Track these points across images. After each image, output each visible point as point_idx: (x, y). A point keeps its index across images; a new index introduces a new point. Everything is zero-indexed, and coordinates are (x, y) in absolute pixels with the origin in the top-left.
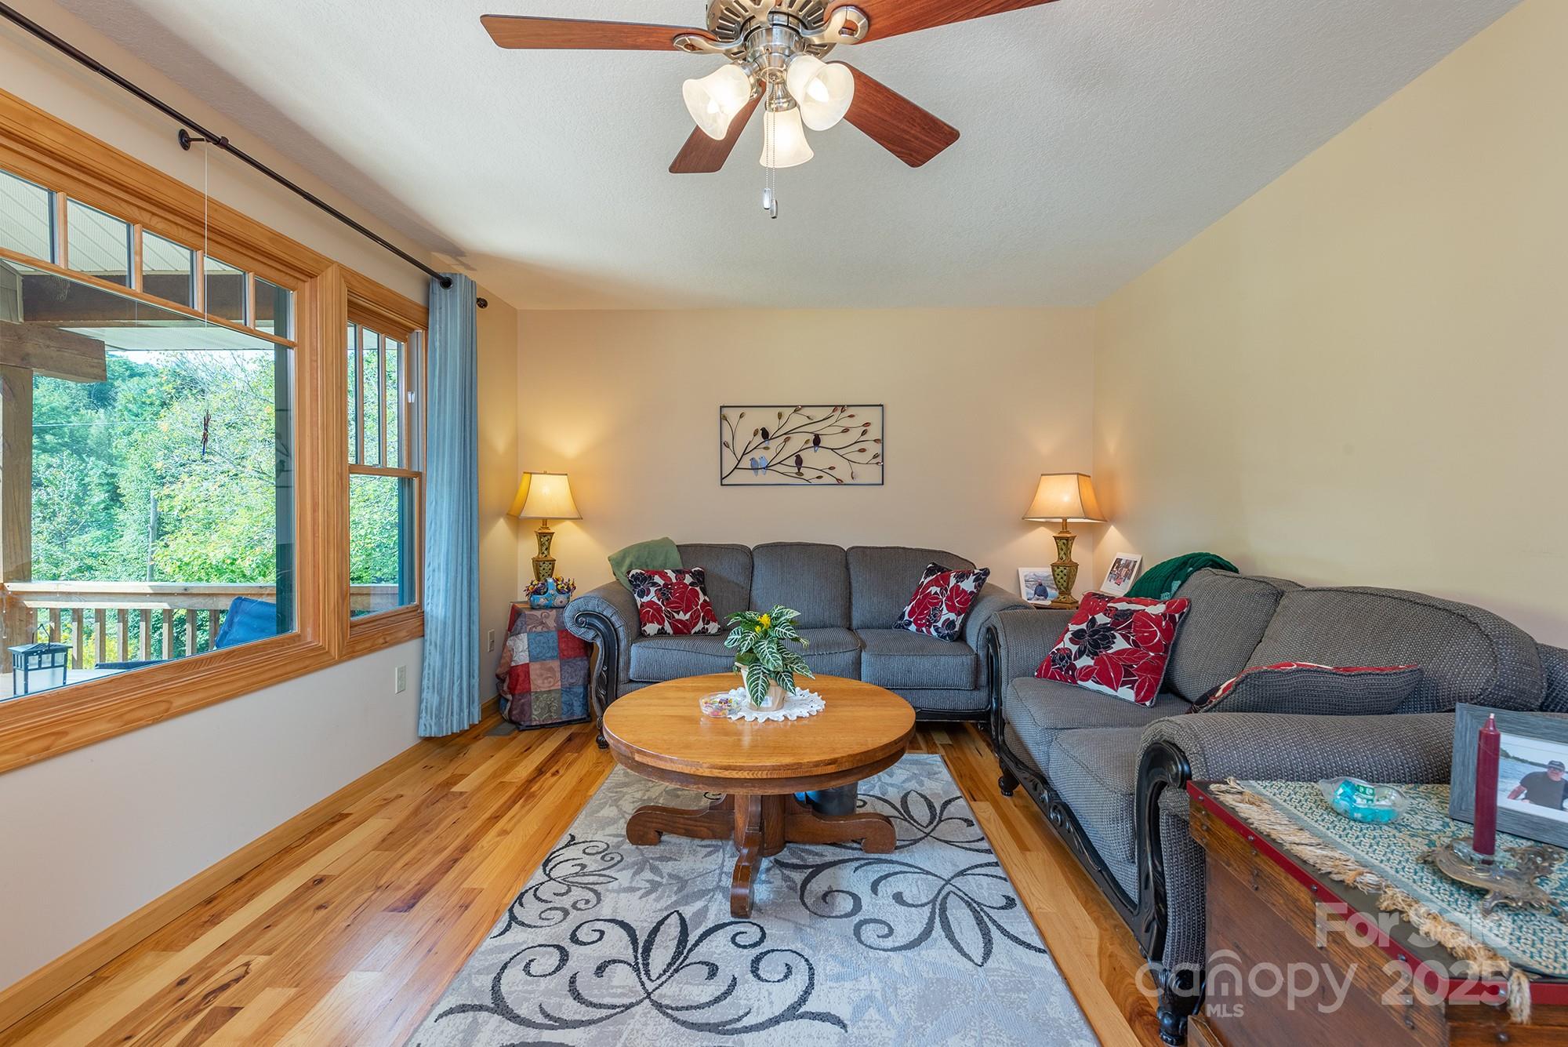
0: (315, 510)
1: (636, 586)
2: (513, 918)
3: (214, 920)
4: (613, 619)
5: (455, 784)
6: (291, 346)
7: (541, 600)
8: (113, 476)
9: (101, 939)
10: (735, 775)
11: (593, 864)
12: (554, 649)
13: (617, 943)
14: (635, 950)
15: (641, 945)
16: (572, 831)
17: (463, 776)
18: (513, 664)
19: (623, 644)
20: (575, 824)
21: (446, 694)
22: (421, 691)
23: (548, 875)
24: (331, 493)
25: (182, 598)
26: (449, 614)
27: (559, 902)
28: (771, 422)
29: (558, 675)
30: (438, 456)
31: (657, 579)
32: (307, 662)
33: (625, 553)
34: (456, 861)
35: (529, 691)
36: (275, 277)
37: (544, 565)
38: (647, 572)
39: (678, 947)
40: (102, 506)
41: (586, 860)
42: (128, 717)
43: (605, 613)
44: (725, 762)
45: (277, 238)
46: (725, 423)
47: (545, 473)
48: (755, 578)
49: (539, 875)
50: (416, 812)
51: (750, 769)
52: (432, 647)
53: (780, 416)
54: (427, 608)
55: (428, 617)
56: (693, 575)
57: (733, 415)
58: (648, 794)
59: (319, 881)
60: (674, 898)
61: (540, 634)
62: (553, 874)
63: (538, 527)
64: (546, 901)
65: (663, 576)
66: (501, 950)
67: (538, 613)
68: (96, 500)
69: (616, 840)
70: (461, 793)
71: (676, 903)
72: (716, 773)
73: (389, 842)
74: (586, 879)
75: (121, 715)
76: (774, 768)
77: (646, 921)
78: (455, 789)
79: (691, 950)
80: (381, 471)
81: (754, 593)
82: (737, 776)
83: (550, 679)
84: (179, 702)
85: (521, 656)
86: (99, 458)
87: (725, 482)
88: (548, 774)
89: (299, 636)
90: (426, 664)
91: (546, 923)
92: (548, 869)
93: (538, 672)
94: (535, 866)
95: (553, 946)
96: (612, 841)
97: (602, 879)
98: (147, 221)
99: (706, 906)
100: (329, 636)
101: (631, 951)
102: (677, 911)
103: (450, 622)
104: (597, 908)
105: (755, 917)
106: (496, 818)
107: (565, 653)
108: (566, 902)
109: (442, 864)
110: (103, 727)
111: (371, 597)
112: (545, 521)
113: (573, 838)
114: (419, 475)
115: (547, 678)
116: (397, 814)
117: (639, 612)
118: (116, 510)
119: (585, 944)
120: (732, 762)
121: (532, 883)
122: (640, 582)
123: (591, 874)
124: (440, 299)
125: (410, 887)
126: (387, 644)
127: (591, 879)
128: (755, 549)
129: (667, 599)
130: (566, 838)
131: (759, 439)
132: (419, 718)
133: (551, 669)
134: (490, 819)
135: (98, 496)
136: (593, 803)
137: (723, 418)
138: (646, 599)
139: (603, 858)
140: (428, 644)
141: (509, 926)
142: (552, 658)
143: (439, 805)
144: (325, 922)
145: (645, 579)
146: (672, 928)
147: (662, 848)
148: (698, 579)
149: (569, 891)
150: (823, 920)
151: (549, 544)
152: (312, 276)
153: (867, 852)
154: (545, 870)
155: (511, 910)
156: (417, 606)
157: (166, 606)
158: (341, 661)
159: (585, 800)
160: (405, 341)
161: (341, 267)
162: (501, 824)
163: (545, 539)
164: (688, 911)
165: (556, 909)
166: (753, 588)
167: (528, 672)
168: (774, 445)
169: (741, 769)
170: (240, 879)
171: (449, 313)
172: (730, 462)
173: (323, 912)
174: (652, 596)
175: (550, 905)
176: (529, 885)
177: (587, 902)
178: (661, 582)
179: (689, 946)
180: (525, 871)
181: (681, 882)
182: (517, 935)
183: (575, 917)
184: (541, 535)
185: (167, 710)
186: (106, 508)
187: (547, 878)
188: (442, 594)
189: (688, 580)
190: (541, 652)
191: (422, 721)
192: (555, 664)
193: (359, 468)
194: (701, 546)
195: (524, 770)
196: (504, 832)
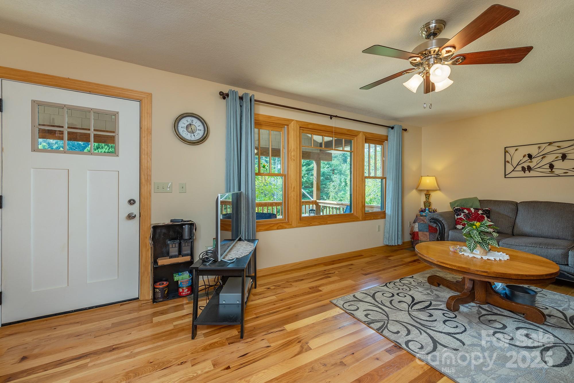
0: (357, 187)
1: (456, 212)
2: (386, 285)
3: (333, 264)
4: (443, 221)
5: (390, 257)
6: (352, 152)
7: (424, 214)
8: (346, 179)
9: (316, 259)
10: (444, 265)
11: (413, 283)
12: (427, 229)
13: (409, 300)
14: (412, 303)
15: (414, 302)
16: (413, 276)
17: (393, 256)
18: (414, 231)
19: (446, 230)
20: (416, 275)
21: (390, 234)
22: (384, 232)
23: (400, 282)
24: (360, 183)
25: (341, 205)
26: (392, 214)
27: (399, 287)
28: (533, 151)
29: (428, 237)
30: (389, 173)
31: (465, 211)
32: (354, 220)
33: (456, 202)
34: (380, 271)
35: (418, 240)
36: (348, 138)
37: (428, 204)
38: (462, 208)
39: (425, 307)
40: (344, 186)
41: (413, 282)
42: (320, 223)
43: (440, 219)
44: (442, 261)
45: (348, 130)
46: (507, 154)
47: (428, 176)
48: (518, 214)
49: (398, 280)
50: (377, 260)
51: (450, 265)
52: (387, 222)
53: (539, 148)
54: (386, 212)
55: (386, 214)
56: (483, 211)
57: (512, 151)
58: (445, 276)
59: (352, 265)
60: (432, 299)
61: (422, 224)
62: (401, 282)
63: (425, 192)
64: (396, 285)
65: (468, 210)
66: (380, 289)
67: (422, 218)
68: (343, 185)
69: (425, 282)
70: (390, 259)
71: (432, 300)
72: (439, 263)
73: (368, 263)
74: (409, 286)
75: (319, 222)
76: (459, 267)
77: (419, 299)
78: (389, 258)
79: (427, 310)
80: (375, 178)
81: (517, 220)
82: (445, 266)
83: (425, 238)
84: (329, 222)
85: (416, 229)
86: (344, 175)
87: (506, 176)
88: (417, 262)
89: (353, 214)
90: (386, 226)
91: (393, 289)
92: (401, 280)
93: (421, 235)
94: (398, 279)
95: (392, 293)
96: (423, 281)
97: (414, 287)
98: (325, 135)
99: (441, 305)
100: (360, 215)
101: (410, 302)
102: (431, 302)
103: (392, 216)
104: (408, 292)
105: (456, 313)
106: (395, 267)
107: (431, 231)
108: (401, 287)
109: (377, 270)
110: (317, 223)
111: (374, 208)
112: (428, 191)
113: (413, 277)
114: (385, 178)
115: (424, 237)
116: (373, 258)
117: (456, 221)
118: (346, 187)
119: (400, 296)
120: (445, 262)
121: (395, 281)
122: (458, 211)
123: (412, 285)
124: (391, 132)
125: (368, 272)
126: (374, 219)
127: (411, 286)
128: (519, 203)
129: (468, 218)
130: (411, 276)
131: (527, 158)
132: (384, 239)
133: (426, 235)
134: (394, 266)
135: (343, 184)
136: (425, 272)
137: (506, 152)
138: (459, 217)
139: (418, 284)
140: (386, 221)
141: (384, 286)
142: (426, 231)
143: (383, 260)
144: (350, 271)
145: (460, 210)
146: (427, 303)
147: (439, 288)
148: (485, 212)
149: (403, 286)
150: (483, 324)
151: (429, 197)
152: (356, 136)
153: (527, 319)
154: (400, 280)
155: (386, 284)
156: (384, 211)
157: (339, 207)
158: (362, 220)
159: (424, 270)
160: (382, 145)
161: (363, 132)
162: (396, 268)
163: (428, 196)
164: (434, 303)
165: (398, 288)
166: (517, 218)
167: (418, 234)
168: (535, 161)
169: (447, 264)
170: (339, 260)
171: (393, 136)
172: (509, 168)
173: (350, 270)
174: (462, 216)
175: (396, 286)
176: (394, 281)
177: (406, 290)
178: (467, 212)
179: (428, 309)
180: (396, 279)
181: (438, 296)
182: (385, 288)
183: (401, 291)
184: (426, 195)
185: (327, 223)
186: (345, 187)
187: (399, 282)
188: (390, 209)
189: (480, 212)
190: (422, 229)
191: (384, 240)
192: (428, 234)
193: (369, 177)
194: (491, 201)
195: (409, 260)
196: (395, 270)
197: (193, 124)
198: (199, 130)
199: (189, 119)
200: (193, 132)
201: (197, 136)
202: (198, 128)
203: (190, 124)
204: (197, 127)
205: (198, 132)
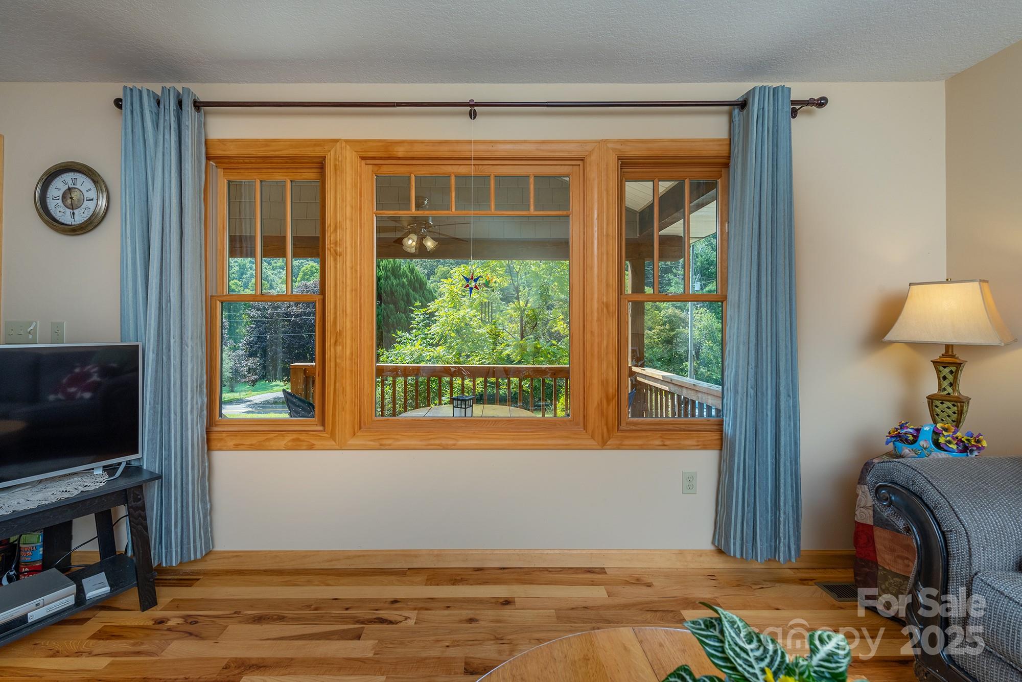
0: (583, 331)
6: (568, 215)
35: (874, 561)
45: (542, 144)
55: (724, 433)
83: (906, 561)
89: (570, 421)
93: (887, 544)
98: (456, 170)
100: (594, 426)
112: (949, 347)
114: (726, 298)
115: (902, 558)
133: (908, 549)
151: (956, 378)
152: (580, 160)
158: (604, 448)
160: (720, 177)
163: (947, 371)
170: (503, 569)
184: (941, 365)
197: (75, 188)
198: (88, 199)
199: (68, 177)
200: (72, 207)
201: (84, 213)
202: (87, 195)
203: (69, 189)
204: (84, 192)
205: (86, 204)
